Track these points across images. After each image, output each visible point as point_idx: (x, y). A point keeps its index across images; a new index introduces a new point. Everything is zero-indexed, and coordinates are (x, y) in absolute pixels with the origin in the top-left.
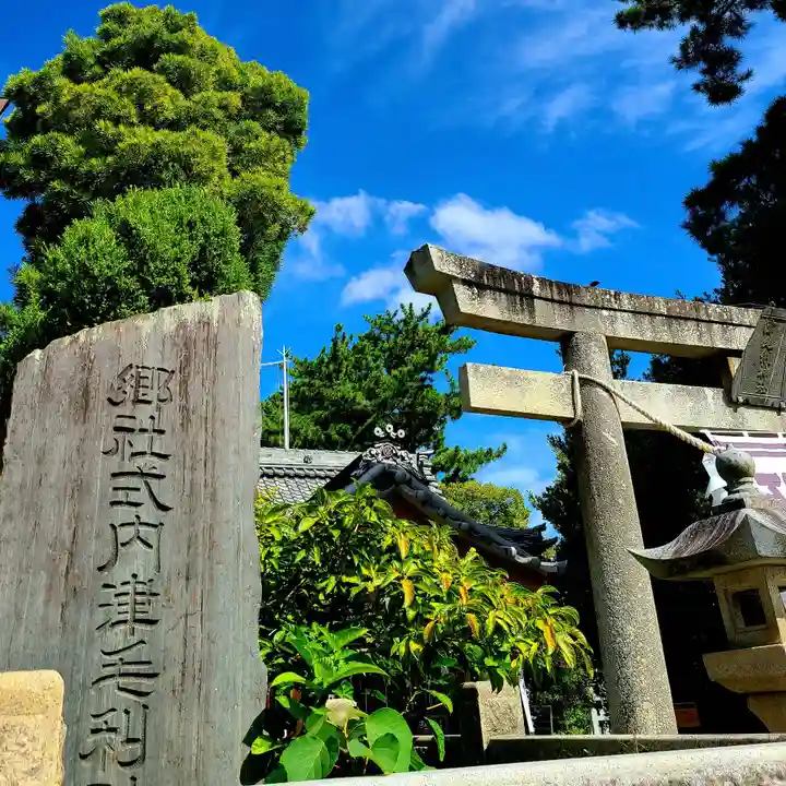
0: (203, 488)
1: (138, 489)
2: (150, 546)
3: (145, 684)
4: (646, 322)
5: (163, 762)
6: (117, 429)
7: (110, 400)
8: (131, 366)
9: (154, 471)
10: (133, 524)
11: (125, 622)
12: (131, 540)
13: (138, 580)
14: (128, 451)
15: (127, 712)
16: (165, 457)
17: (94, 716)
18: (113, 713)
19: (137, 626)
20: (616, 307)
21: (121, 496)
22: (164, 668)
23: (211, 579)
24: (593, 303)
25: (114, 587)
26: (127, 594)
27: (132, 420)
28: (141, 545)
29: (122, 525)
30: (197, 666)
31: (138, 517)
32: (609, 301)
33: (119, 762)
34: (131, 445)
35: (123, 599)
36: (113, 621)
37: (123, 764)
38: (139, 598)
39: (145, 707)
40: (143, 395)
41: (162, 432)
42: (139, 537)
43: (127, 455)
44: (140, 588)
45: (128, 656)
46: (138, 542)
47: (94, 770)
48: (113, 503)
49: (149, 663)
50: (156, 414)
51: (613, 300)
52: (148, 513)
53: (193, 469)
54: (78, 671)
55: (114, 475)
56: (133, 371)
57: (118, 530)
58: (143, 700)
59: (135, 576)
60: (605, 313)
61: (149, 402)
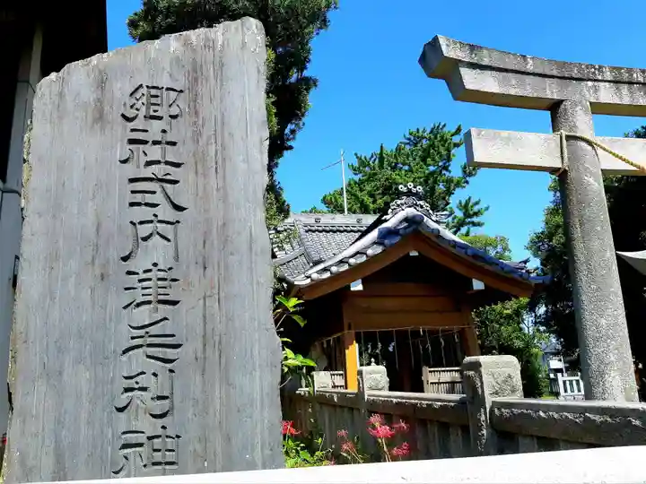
0: (215, 192)
1: (154, 192)
2: (169, 240)
3: (170, 353)
4: (626, 90)
5: (190, 415)
6: (132, 142)
7: (123, 116)
8: (141, 86)
9: (168, 177)
10: (151, 222)
11: (149, 302)
12: (151, 235)
13: (159, 267)
14: (143, 159)
15: (155, 375)
16: (177, 165)
17: (126, 378)
18: (143, 376)
19: (160, 306)
20: (600, 78)
21: (138, 198)
22: (187, 340)
23: (227, 267)
24: (579, 76)
25: (138, 274)
26: (150, 280)
27: (144, 133)
28: (161, 239)
29: (141, 223)
30: (217, 338)
31: (155, 216)
32: (594, 73)
33: (151, 415)
34: (146, 154)
35: (145, 284)
36: (138, 301)
37: (154, 416)
38: (160, 283)
39: (171, 371)
40: (155, 111)
41: (174, 144)
42: (158, 233)
43: (142, 163)
44: (161, 274)
45: (153, 330)
46: (157, 236)
47: (129, 421)
48: (132, 204)
49: (173, 336)
50: (167, 128)
51: (597, 72)
52: (165, 212)
53: (205, 176)
54: (110, 342)
55: (132, 181)
56: (144, 90)
57: (138, 226)
58: (169, 366)
59: (155, 265)
60: (590, 83)
61: (160, 118)
